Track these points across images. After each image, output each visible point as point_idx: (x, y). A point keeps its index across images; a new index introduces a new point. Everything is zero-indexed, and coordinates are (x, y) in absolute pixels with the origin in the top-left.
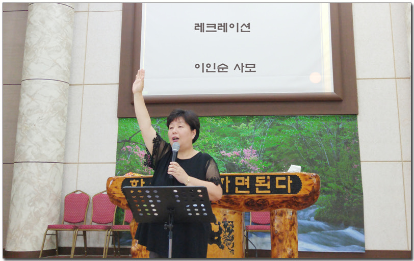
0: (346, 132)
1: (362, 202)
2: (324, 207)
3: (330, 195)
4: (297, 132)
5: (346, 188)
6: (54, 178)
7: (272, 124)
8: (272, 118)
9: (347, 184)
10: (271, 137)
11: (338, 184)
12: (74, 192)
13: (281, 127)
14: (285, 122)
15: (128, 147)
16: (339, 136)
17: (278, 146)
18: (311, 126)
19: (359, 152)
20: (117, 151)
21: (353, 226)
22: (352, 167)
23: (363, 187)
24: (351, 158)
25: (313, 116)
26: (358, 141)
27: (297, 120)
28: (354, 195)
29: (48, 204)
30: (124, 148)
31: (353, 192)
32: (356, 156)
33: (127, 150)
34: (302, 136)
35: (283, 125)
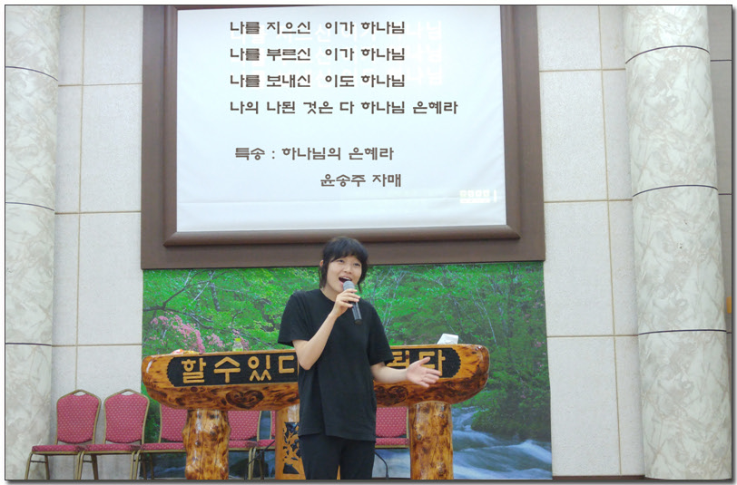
0: (523, 290)
1: (548, 401)
2: (487, 410)
3: (496, 391)
4: (444, 290)
5: (523, 378)
6: (38, 370)
7: (404, 279)
8: (405, 269)
9: (524, 373)
10: (403, 300)
11: (510, 373)
12: (73, 393)
13: (419, 283)
14: (425, 276)
15: (162, 318)
16: (513, 297)
17: (413, 314)
18: (468, 281)
19: (545, 321)
20: (144, 325)
21: (533, 439)
22: (532, 344)
23: (550, 376)
24: (531, 331)
25: (471, 264)
26: (544, 303)
27: (445, 272)
28: (536, 390)
29: (30, 413)
30: (155, 320)
31: (534, 385)
32: (539, 328)
33: (161, 322)
34: (452, 297)
35: (422, 279)
